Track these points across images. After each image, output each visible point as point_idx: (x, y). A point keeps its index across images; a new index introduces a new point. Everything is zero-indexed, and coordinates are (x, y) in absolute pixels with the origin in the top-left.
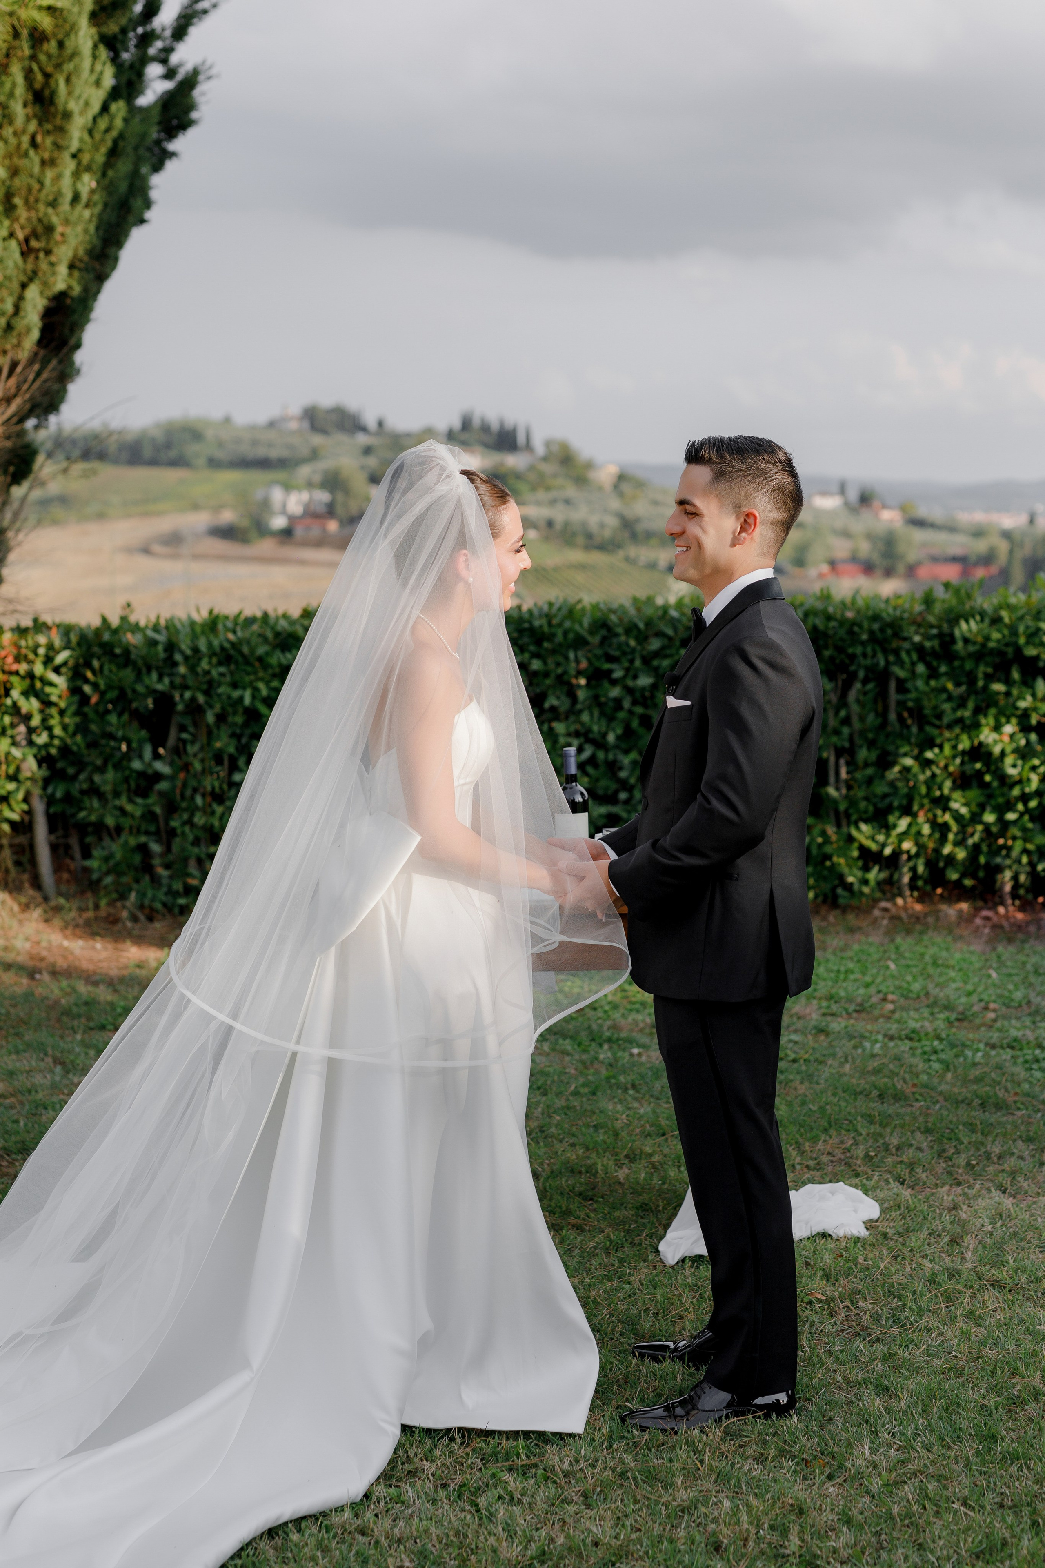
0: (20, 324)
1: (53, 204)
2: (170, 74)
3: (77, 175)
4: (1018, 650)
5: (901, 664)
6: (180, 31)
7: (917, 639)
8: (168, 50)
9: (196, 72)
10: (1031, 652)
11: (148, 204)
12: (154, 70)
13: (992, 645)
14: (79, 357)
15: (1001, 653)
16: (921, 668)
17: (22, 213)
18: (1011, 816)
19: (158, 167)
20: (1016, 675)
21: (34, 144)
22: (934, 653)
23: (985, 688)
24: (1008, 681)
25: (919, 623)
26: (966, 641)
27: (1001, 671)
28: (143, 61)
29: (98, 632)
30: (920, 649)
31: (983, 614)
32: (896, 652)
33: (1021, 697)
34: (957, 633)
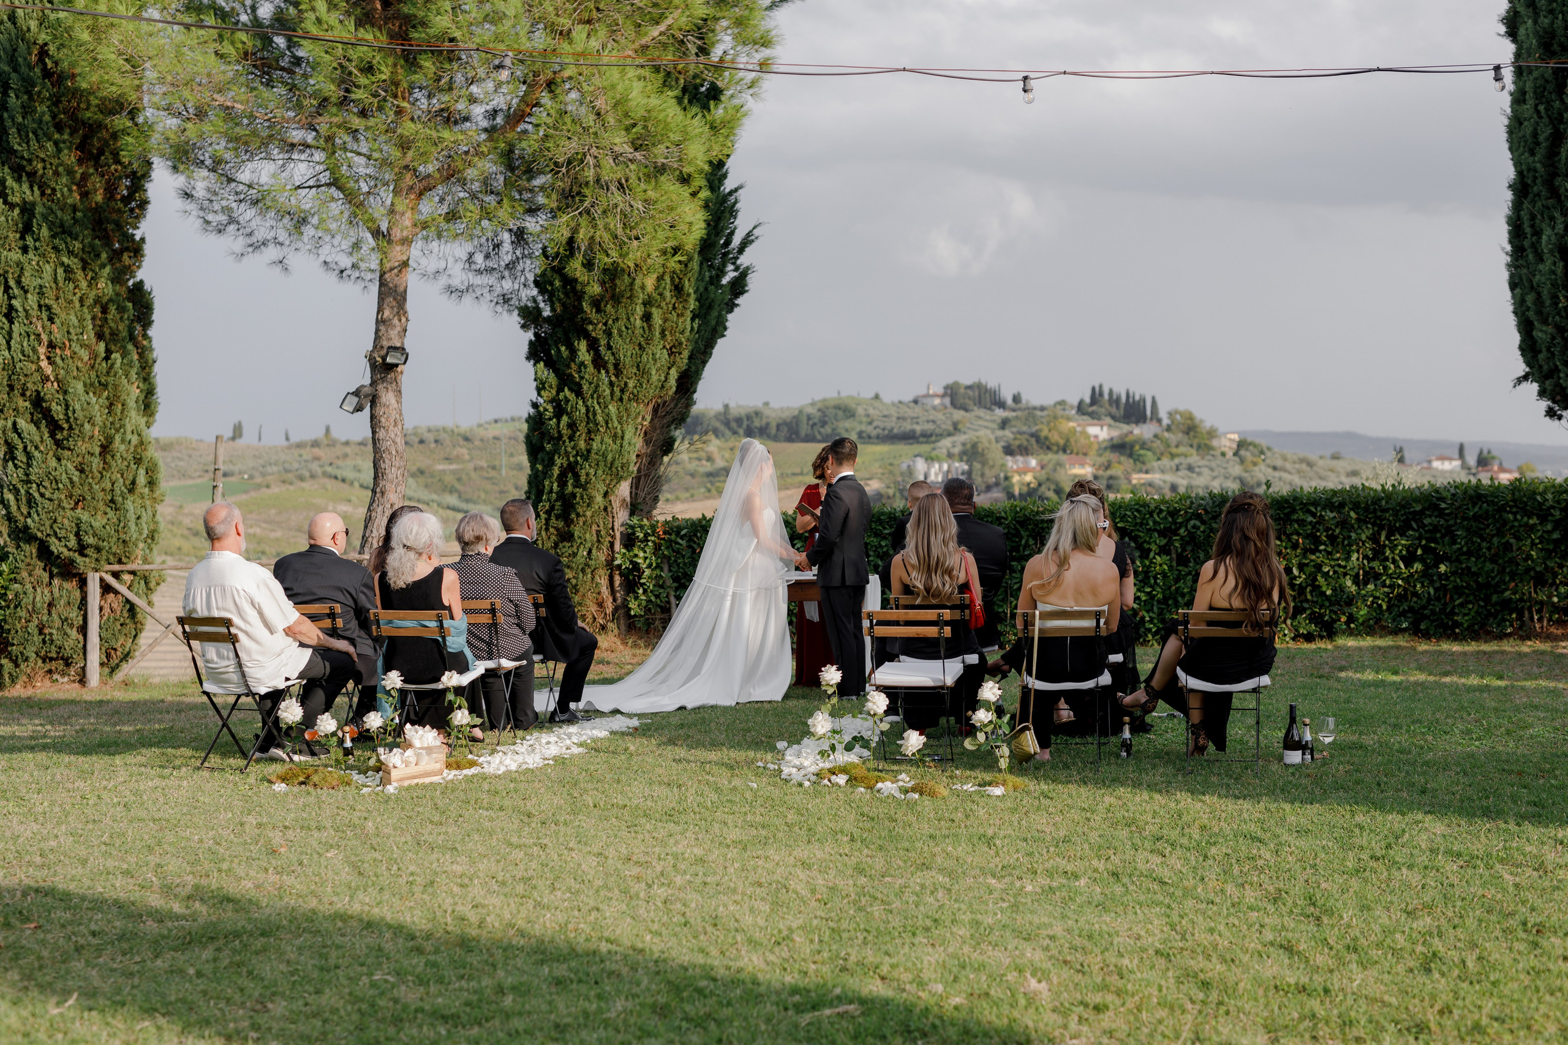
0: (667, 385)
1: (682, 333)
2: (736, 269)
3: (693, 320)
6: (741, 250)
8: (737, 258)
9: (748, 268)
11: (725, 329)
12: (730, 267)
14: (695, 396)
17: (669, 338)
19: (731, 311)
21: (674, 308)
28: (724, 265)
29: (700, 521)
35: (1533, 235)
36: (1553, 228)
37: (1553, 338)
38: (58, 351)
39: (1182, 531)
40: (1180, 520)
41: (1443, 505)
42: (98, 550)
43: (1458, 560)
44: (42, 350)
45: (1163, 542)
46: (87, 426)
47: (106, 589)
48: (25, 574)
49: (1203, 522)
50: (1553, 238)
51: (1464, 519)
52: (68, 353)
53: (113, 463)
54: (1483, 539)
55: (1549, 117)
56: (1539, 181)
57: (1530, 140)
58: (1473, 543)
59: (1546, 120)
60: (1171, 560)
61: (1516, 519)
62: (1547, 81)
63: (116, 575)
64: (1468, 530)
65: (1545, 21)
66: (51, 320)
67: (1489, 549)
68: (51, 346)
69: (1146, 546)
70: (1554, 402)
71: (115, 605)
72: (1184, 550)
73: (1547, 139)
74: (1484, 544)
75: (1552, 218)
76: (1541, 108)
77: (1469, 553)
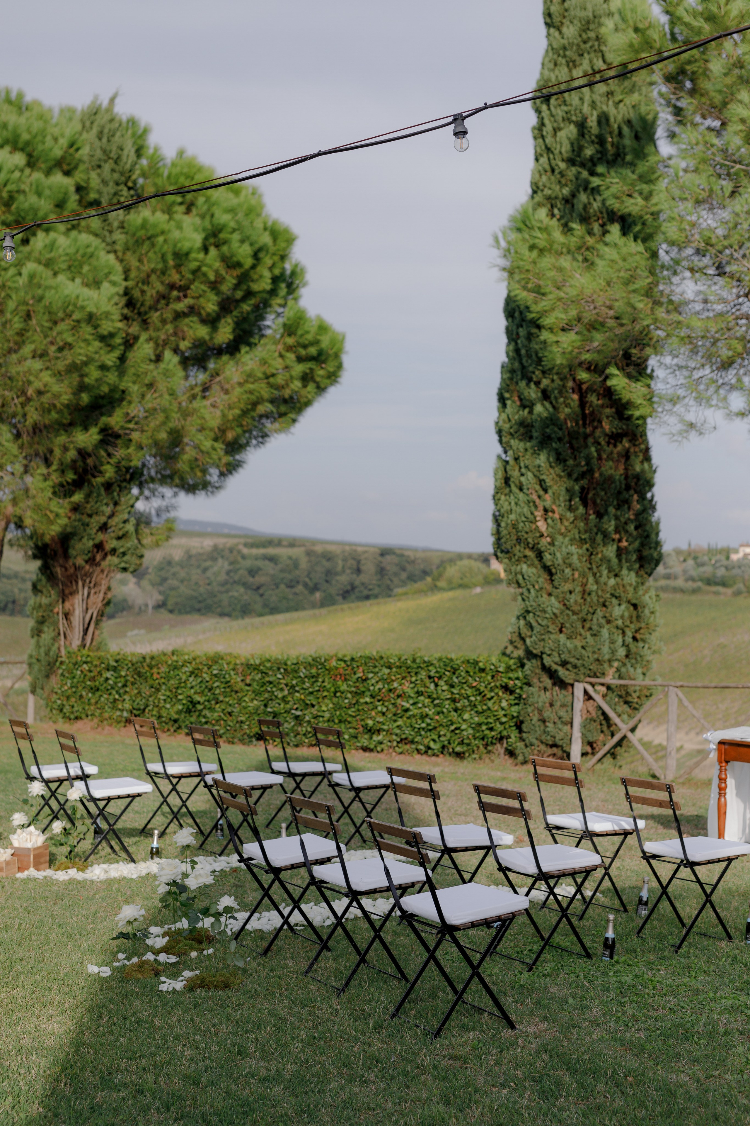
38: (550, 514)
42: (575, 667)
44: (539, 514)
46: (567, 571)
47: (588, 697)
48: (535, 681)
52: (557, 516)
53: (588, 599)
63: (593, 685)
66: (546, 491)
68: (546, 510)
71: (591, 709)
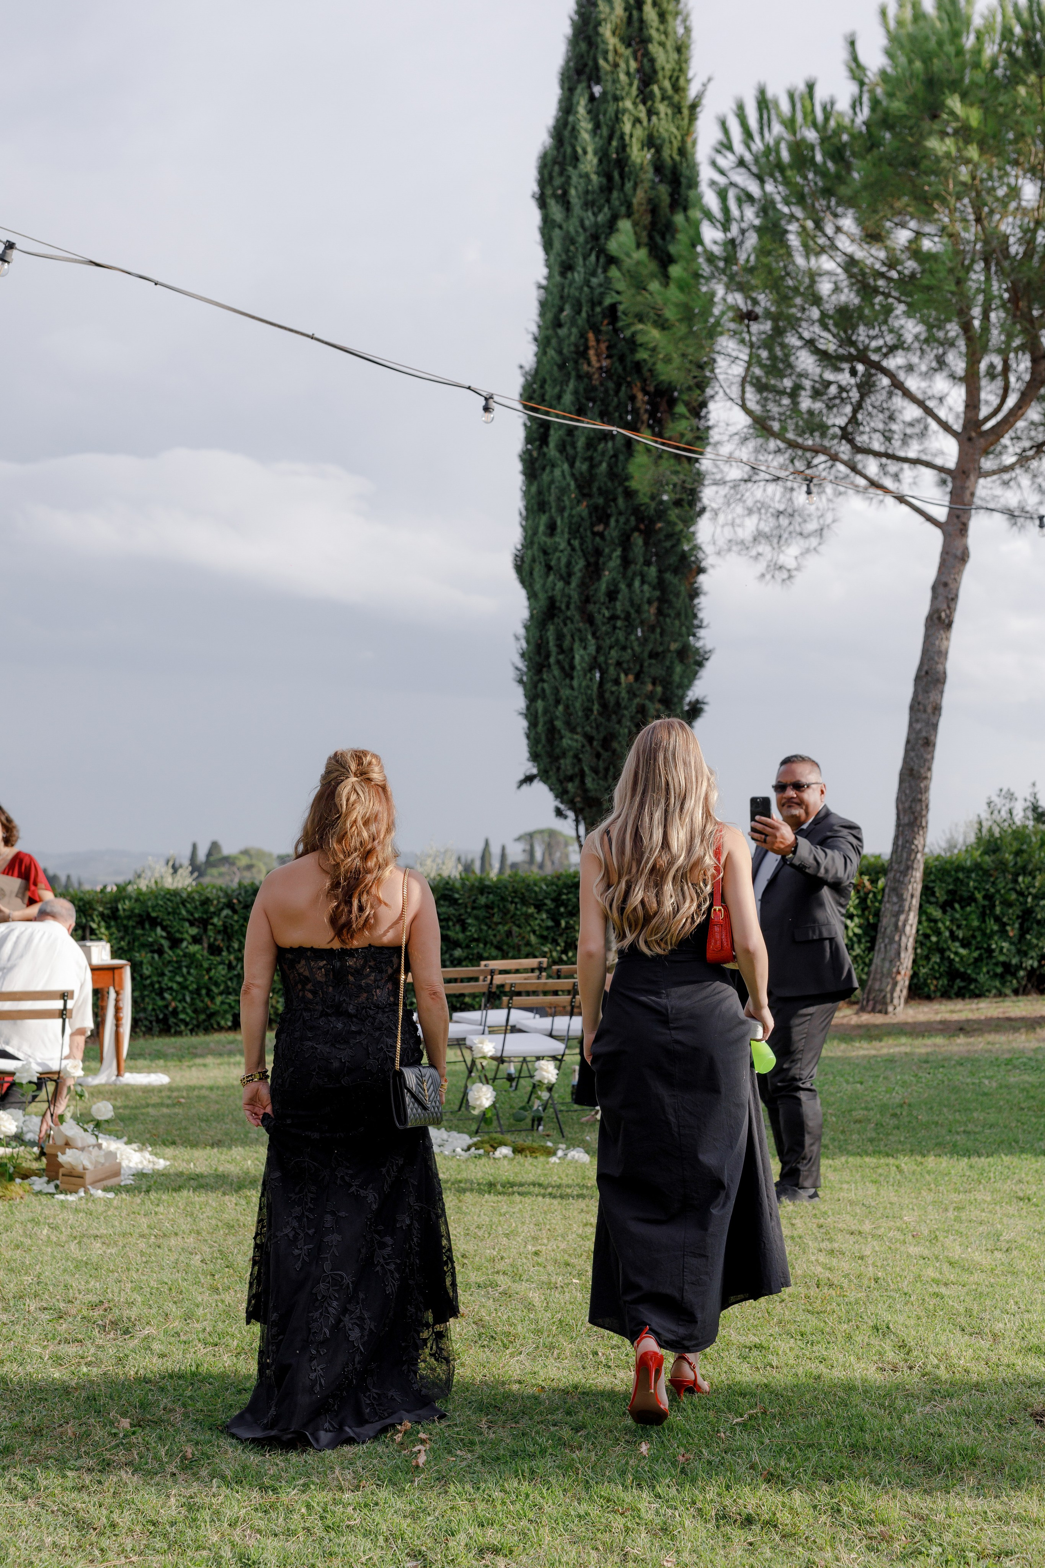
4: (148, 914)
5: (93, 921)
7: (101, 909)
10: (154, 914)
13: (137, 911)
15: (140, 916)
16: (103, 924)
18: (146, 993)
20: (147, 926)
22: (109, 917)
23: (133, 933)
24: (143, 928)
25: (101, 902)
26: (124, 910)
27: (141, 923)
30: (102, 915)
31: (130, 898)
32: (91, 916)
33: (149, 936)
34: (120, 907)
35: (558, 654)
36: (585, 648)
37: (583, 746)
39: (215, 920)
40: (212, 909)
41: (457, 896)
43: (468, 946)
45: (194, 931)
49: (235, 911)
50: (586, 658)
51: (473, 908)
54: (489, 927)
55: (582, 550)
56: (572, 606)
57: (564, 570)
58: (481, 930)
59: (579, 553)
60: (203, 949)
61: (516, 909)
62: (582, 519)
64: (476, 918)
65: (582, 467)
67: (495, 936)
69: (178, 935)
70: (562, 802)
72: (215, 940)
73: (581, 570)
74: (490, 932)
75: (583, 640)
76: (576, 543)
77: (477, 940)
